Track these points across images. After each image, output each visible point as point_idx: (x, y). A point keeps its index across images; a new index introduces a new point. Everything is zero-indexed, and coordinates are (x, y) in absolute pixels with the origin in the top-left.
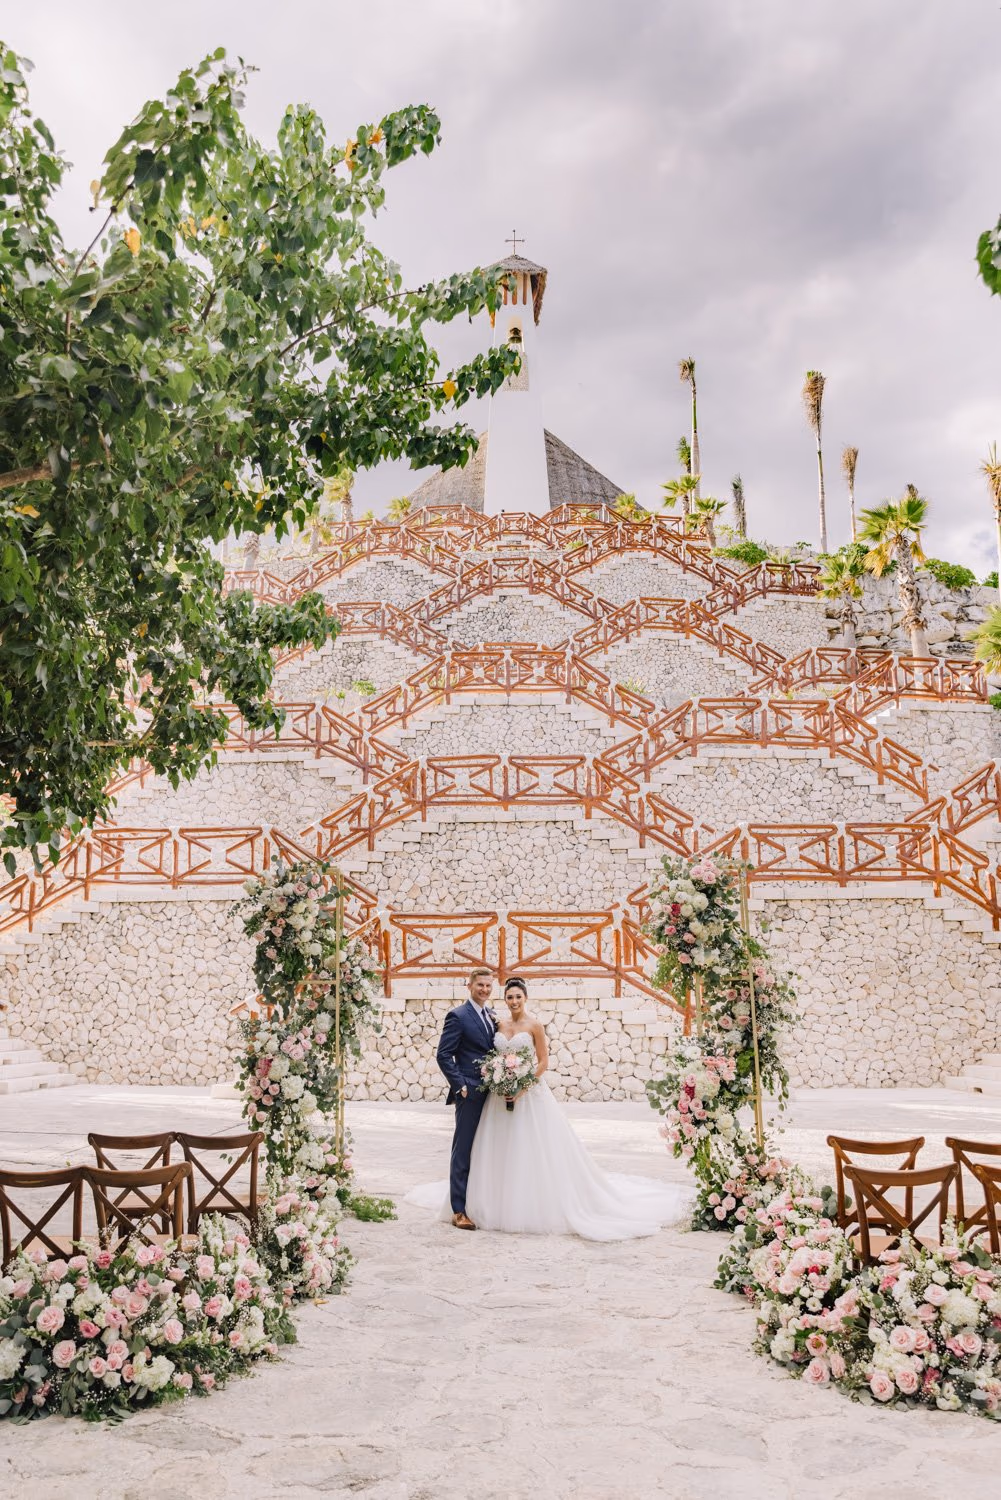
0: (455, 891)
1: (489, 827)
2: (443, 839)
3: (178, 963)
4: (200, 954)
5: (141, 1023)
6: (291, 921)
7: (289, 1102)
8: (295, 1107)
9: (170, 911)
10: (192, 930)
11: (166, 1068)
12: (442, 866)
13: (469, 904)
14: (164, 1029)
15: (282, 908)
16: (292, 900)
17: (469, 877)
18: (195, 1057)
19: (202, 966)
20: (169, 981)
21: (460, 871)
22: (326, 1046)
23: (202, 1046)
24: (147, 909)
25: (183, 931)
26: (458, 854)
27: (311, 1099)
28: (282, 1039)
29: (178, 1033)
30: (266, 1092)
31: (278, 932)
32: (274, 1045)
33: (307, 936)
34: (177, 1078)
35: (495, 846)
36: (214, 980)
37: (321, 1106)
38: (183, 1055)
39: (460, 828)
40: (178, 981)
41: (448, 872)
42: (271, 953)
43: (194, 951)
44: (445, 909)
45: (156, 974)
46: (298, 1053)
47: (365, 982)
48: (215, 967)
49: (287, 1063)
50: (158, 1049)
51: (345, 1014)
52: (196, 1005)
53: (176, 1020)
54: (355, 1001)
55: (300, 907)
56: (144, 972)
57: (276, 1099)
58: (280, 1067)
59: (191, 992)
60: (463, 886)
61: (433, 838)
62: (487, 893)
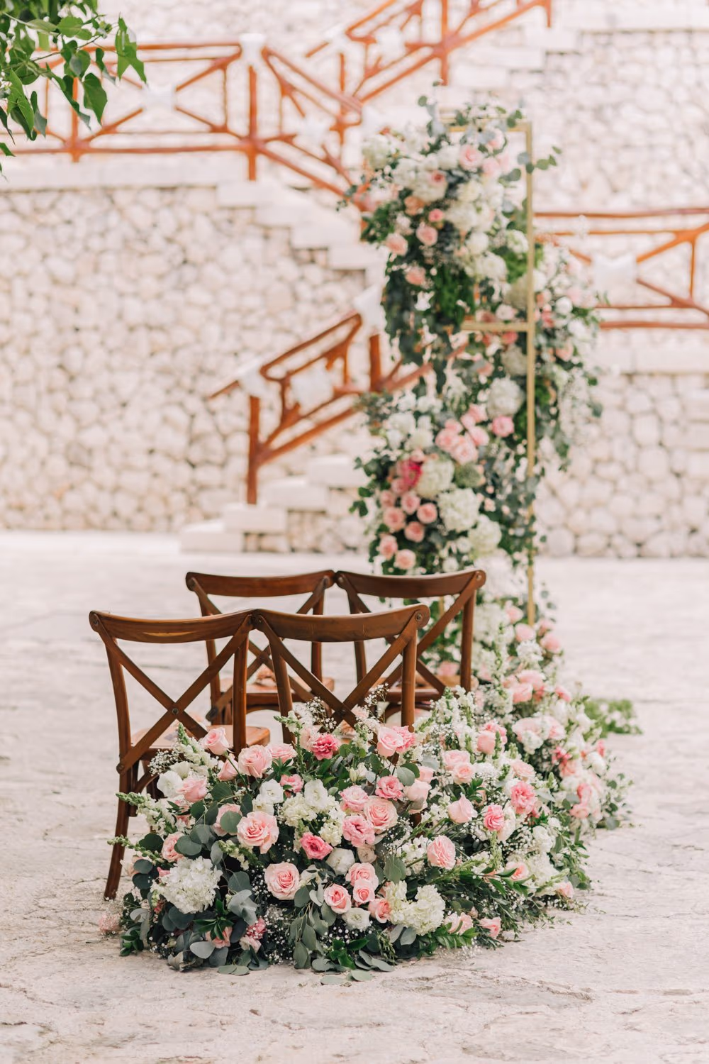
0: (610, 167)
1: (680, 39)
2: (587, 63)
3: (89, 305)
4: (129, 288)
5: (23, 418)
6: (452, 215)
7: (453, 535)
8: (462, 545)
9: (69, 206)
10: (113, 241)
11: (72, 500)
12: (585, 117)
13: (637, 191)
14: (66, 429)
15: (438, 192)
16: (455, 180)
17: (638, 138)
18: (128, 479)
19: (135, 311)
20: (71, 337)
21: (620, 127)
22: (510, 441)
23: (141, 460)
24: (24, 203)
25: (96, 243)
26: (617, 91)
27: (492, 531)
28: (438, 428)
29: (93, 437)
30: (411, 518)
31: (428, 236)
32: (423, 435)
33: (479, 242)
34: (95, 518)
35: (690, 75)
36: (160, 338)
37: (506, 544)
38: (106, 476)
39: (621, 41)
40: (90, 339)
41: (597, 129)
42: (414, 274)
43: (119, 282)
44: (590, 202)
45: (46, 325)
46: (466, 451)
47: (577, 326)
48: (159, 313)
49: (448, 469)
50: (58, 465)
51: (543, 384)
52: (127, 384)
53: (88, 410)
54: (559, 361)
55: (468, 192)
56: (23, 322)
57: (430, 529)
58: (436, 475)
59: (116, 360)
60: (626, 158)
61: (567, 63)
62: (673, 169)
